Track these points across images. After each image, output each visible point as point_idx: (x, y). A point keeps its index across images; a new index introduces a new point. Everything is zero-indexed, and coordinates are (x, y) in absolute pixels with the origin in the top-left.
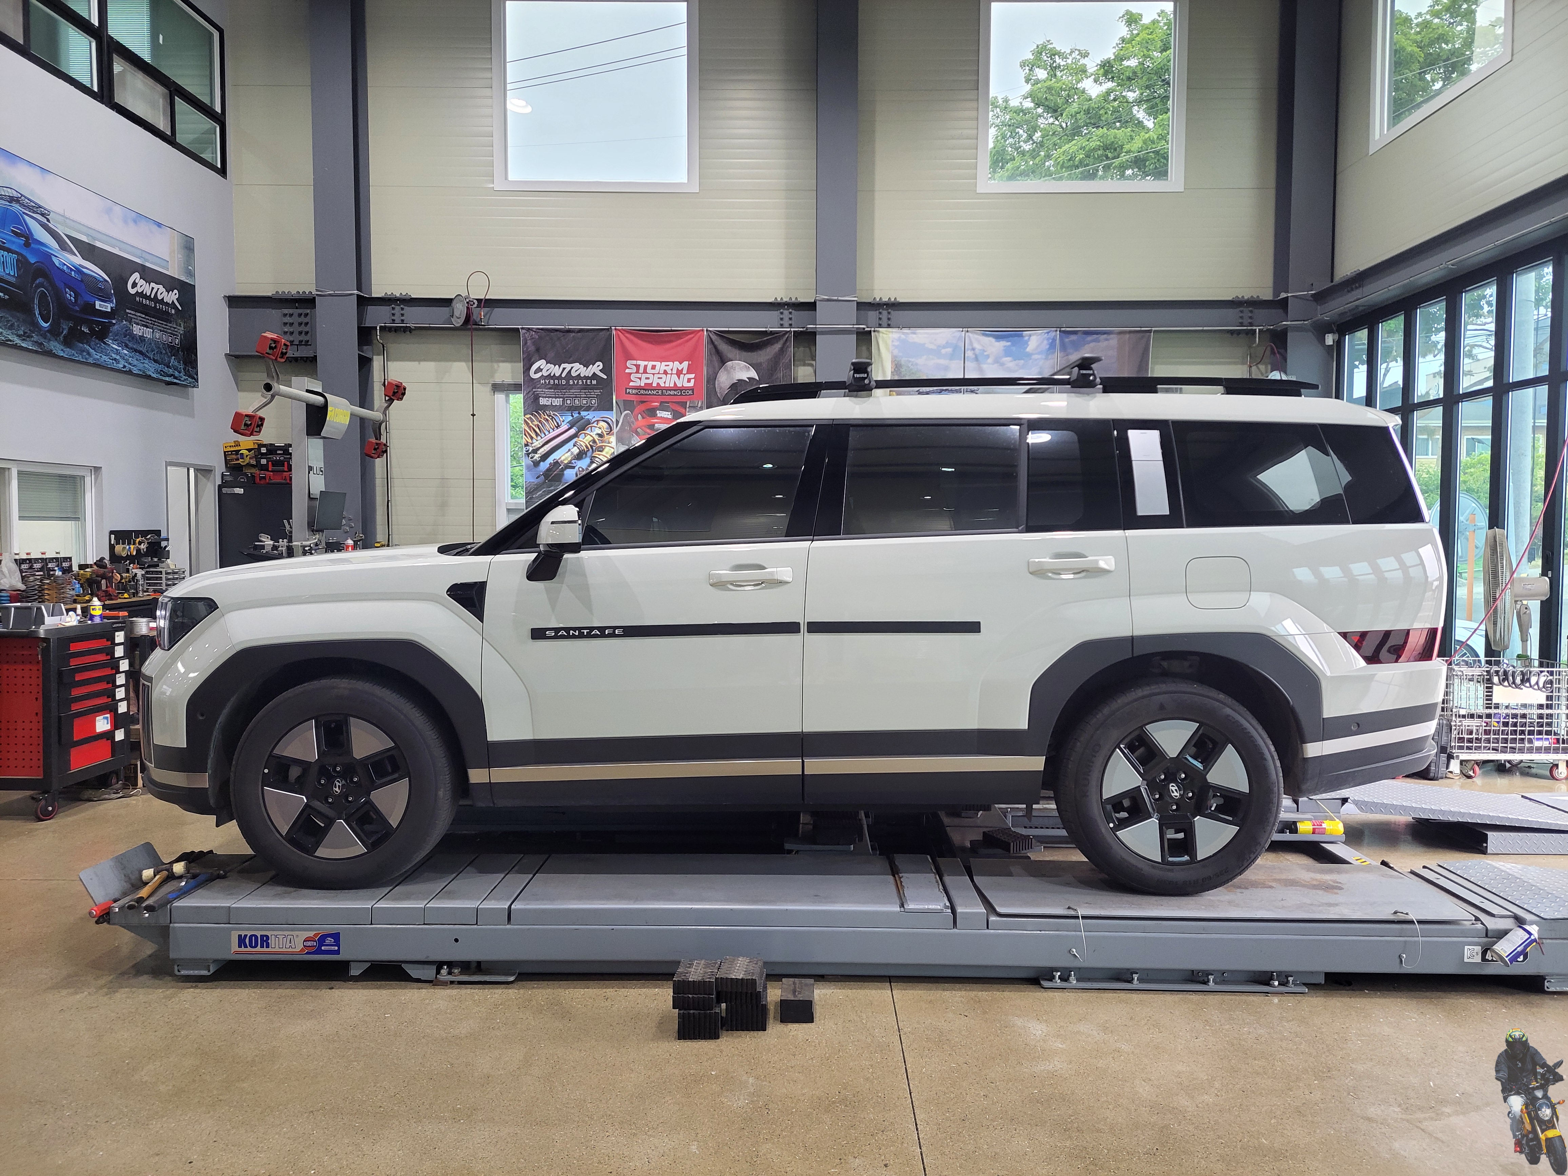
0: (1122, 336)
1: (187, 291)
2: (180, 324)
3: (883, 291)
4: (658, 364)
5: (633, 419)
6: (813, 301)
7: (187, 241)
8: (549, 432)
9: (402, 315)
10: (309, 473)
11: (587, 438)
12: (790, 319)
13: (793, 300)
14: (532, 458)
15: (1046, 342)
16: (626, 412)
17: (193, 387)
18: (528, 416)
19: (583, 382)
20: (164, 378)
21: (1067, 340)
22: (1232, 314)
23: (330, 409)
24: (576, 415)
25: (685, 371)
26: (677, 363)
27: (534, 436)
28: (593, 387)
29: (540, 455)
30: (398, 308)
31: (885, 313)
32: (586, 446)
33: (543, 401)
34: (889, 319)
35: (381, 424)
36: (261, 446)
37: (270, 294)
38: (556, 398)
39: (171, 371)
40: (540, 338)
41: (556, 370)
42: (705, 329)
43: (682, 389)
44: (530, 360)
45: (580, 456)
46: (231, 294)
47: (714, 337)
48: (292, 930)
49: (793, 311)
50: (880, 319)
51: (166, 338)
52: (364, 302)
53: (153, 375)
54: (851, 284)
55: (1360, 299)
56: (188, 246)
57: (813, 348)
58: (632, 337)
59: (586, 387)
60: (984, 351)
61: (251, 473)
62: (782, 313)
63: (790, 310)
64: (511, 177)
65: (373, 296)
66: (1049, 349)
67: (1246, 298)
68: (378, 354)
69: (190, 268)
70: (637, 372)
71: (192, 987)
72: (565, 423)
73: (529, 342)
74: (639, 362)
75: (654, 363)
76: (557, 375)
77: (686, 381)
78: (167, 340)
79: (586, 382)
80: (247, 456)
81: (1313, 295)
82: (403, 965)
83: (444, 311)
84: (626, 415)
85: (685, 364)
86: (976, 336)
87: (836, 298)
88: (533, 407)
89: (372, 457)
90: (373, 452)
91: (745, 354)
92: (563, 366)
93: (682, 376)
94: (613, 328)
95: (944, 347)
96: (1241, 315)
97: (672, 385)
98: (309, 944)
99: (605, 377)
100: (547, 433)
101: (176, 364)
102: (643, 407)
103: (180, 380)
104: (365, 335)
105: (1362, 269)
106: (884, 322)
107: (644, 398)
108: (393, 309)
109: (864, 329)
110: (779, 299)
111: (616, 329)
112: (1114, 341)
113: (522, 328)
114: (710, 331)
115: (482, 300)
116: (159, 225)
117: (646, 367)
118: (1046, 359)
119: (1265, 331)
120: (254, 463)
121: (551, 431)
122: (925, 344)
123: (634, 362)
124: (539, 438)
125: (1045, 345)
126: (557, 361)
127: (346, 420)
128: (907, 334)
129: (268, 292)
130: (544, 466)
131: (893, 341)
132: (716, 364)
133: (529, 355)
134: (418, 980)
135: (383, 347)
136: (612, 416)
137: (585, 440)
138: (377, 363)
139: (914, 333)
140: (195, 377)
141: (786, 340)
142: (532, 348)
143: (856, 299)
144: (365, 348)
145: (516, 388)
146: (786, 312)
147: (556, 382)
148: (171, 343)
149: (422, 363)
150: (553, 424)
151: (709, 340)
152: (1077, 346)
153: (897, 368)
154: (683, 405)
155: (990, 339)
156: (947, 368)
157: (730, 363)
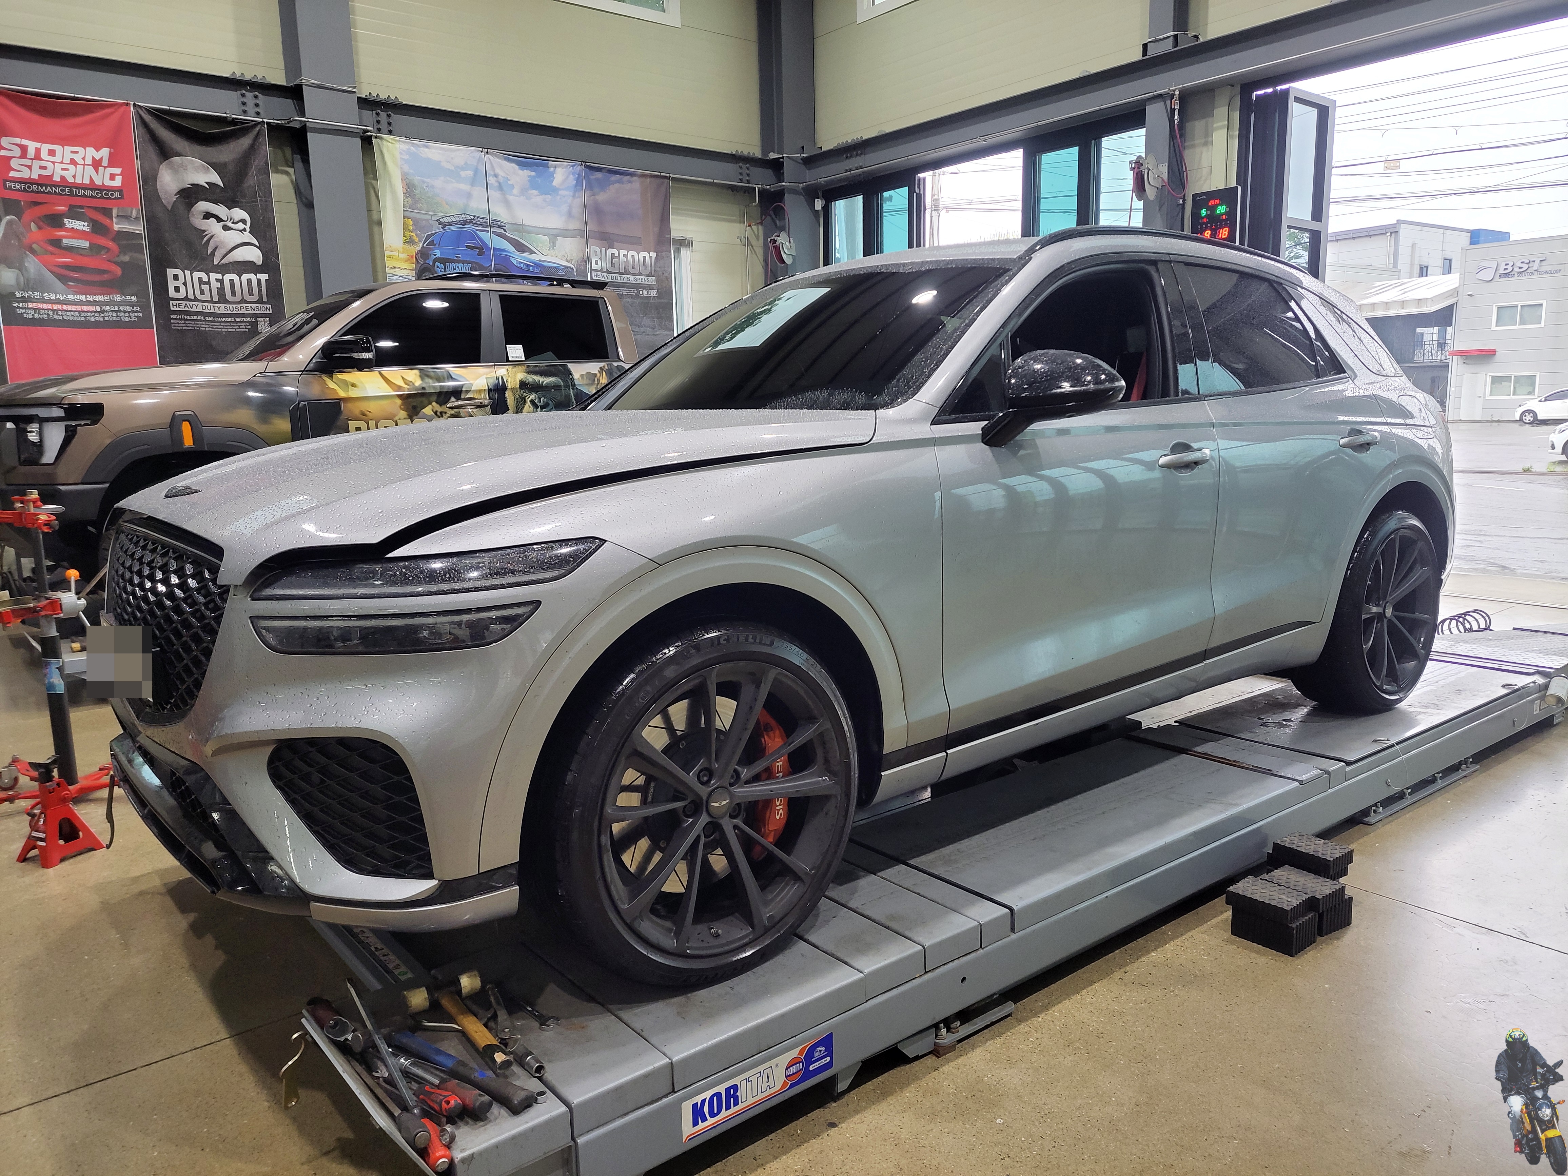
0: (643, 179)
4: (59, 148)
5: (21, 230)
6: (295, 85)
12: (258, 105)
13: (261, 80)
15: (571, 176)
16: (8, 217)
21: (592, 177)
22: (733, 168)
25: (105, 163)
26: (90, 149)
31: (383, 115)
34: (390, 124)
42: (132, 103)
43: (102, 189)
47: (147, 117)
49: (260, 95)
50: (380, 122)
54: (352, 70)
57: (303, 152)
60: (509, 179)
62: (244, 96)
63: (257, 94)
66: (576, 185)
67: (745, 154)
70: (23, 156)
74: (22, 142)
75: (51, 146)
77: (109, 178)
81: (803, 160)
84: (10, 222)
85: (105, 152)
86: (497, 160)
87: (331, 85)
91: (199, 147)
95: (463, 169)
96: (739, 170)
97: (87, 181)
102: (37, 211)
105: (867, 137)
106: (385, 127)
107: (38, 198)
109: (365, 131)
110: (239, 76)
112: (636, 184)
114: (141, 107)
117: (38, 150)
118: (574, 196)
119: (764, 191)
122: (440, 162)
123: (15, 141)
125: (572, 181)
128: (418, 146)
131: (400, 153)
132: (155, 158)
139: (427, 147)
141: (256, 134)
143: (356, 91)
146: (249, 94)
151: (139, 119)
152: (603, 186)
153: (410, 189)
154: (107, 212)
155: (514, 165)
156: (469, 196)
157: (177, 159)
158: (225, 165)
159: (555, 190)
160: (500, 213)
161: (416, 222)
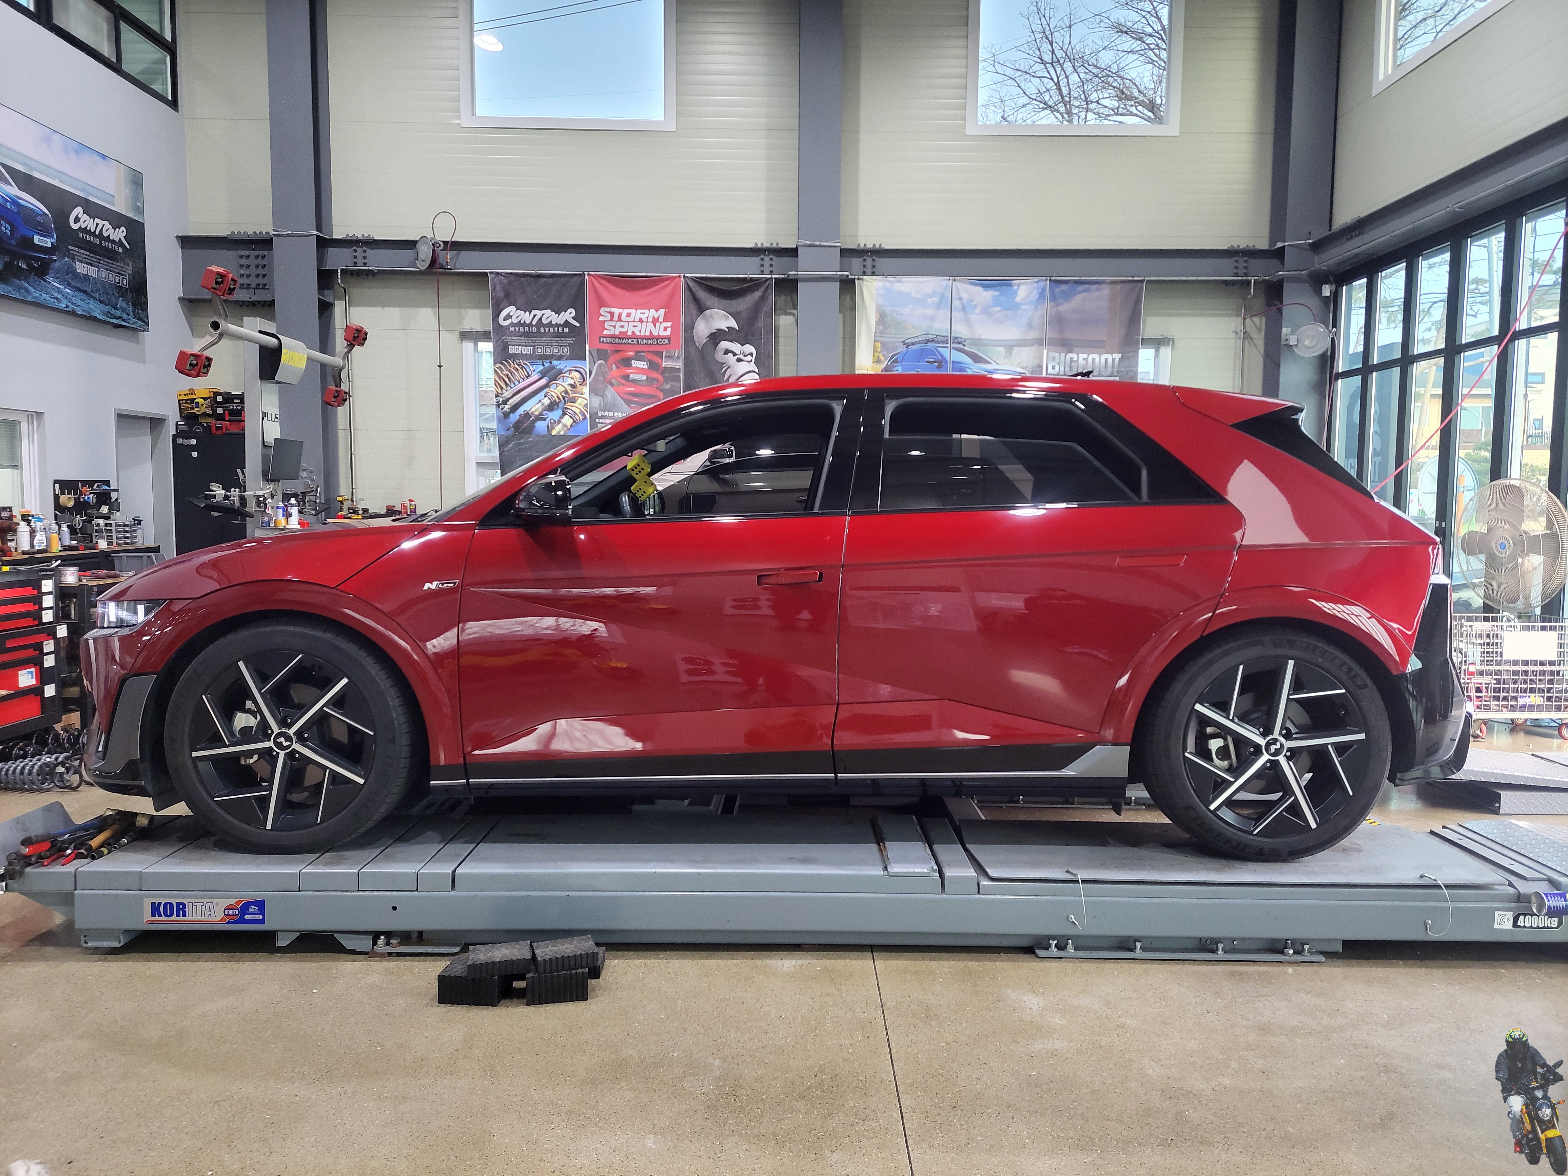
0: (1113, 286)
1: (136, 230)
2: (128, 264)
3: (867, 238)
4: (633, 311)
5: (607, 369)
6: (795, 246)
7: (135, 176)
8: (519, 381)
9: (365, 257)
10: (263, 419)
11: (558, 388)
12: (771, 265)
13: (775, 245)
14: (502, 409)
15: (1035, 291)
16: (599, 362)
17: (144, 331)
18: (498, 365)
19: (554, 330)
20: (111, 321)
21: (1057, 290)
22: (1227, 263)
23: (284, 351)
24: (547, 365)
25: (661, 320)
26: (653, 311)
27: (504, 386)
28: (565, 335)
29: (509, 406)
30: (359, 250)
31: (869, 260)
32: (559, 398)
33: (512, 350)
34: (874, 267)
35: (341, 370)
36: (216, 394)
37: (225, 235)
38: (526, 346)
39: (118, 313)
40: (510, 283)
41: (526, 317)
42: (682, 275)
43: (657, 338)
44: (499, 306)
45: (551, 407)
46: (184, 234)
47: (691, 284)
48: (212, 897)
49: (774, 258)
50: (864, 266)
51: (113, 278)
52: (324, 244)
53: (98, 317)
54: (835, 230)
55: (1360, 247)
56: (136, 181)
57: (794, 297)
58: (606, 283)
59: (558, 335)
60: (972, 301)
61: (207, 423)
62: (762, 259)
63: (771, 256)
64: (479, 112)
65: (334, 237)
66: (1039, 299)
67: (1241, 247)
68: (340, 300)
69: (138, 204)
70: (612, 320)
71: (100, 960)
72: (536, 372)
73: (498, 287)
74: (613, 310)
75: (629, 311)
76: (528, 322)
77: (663, 330)
78: (115, 279)
79: (558, 330)
80: (202, 405)
81: (1310, 245)
82: (335, 935)
83: (408, 253)
84: (600, 365)
85: (662, 312)
86: (963, 285)
87: (818, 243)
88: (502, 356)
89: (332, 405)
90: (333, 400)
91: (724, 302)
92: (534, 312)
93: (658, 324)
94: (586, 273)
95: (930, 296)
96: (1237, 265)
97: (648, 334)
98: (231, 912)
99: (578, 325)
100: (517, 383)
101: (124, 305)
102: (617, 357)
103: (128, 323)
104: (325, 278)
105: (1362, 216)
106: (869, 270)
107: (619, 348)
108: (355, 251)
109: (848, 276)
110: (759, 245)
111: (589, 274)
112: (1105, 291)
113: (491, 273)
114: (688, 277)
115: (448, 242)
116: (104, 157)
117: (620, 315)
118: (1036, 309)
119: (1260, 282)
120: (211, 412)
121: (521, 380)
122: (910, 293)
123: (608, 309)
124: (509, 388)
125: (1035, 295)
126: (528, 307)
127: (303, 365)
128: (892, 282)
129: (223, 233)
130: (514, 417)
131: (877, 290)
132: (694, 312)
133: (498, 300)
134: (353, 952)
135: (345, 291)
136: (586, 365)
137: (556, 390)
138: (339, 308)
139: (900, 282)
140: (146, 320)
141: (767, 288)
142: (501, 294)
143: (839, 244)
144: (326, 292)
145: (485, 336)
146: (767, 258)
147: (527, 329)
148: (119, 283)
149: (386, 309)
150: (523, 373)
151: (687, 287)
152: (1067, 296)
153: (882, 318)
154: (660, 354)
155: (978, 288)
156: (933, 318)
157: (708, 312)
158: (740, 312)
159: (1018, 306)
160: (961, 330)
161: (884, 345)
